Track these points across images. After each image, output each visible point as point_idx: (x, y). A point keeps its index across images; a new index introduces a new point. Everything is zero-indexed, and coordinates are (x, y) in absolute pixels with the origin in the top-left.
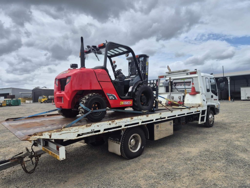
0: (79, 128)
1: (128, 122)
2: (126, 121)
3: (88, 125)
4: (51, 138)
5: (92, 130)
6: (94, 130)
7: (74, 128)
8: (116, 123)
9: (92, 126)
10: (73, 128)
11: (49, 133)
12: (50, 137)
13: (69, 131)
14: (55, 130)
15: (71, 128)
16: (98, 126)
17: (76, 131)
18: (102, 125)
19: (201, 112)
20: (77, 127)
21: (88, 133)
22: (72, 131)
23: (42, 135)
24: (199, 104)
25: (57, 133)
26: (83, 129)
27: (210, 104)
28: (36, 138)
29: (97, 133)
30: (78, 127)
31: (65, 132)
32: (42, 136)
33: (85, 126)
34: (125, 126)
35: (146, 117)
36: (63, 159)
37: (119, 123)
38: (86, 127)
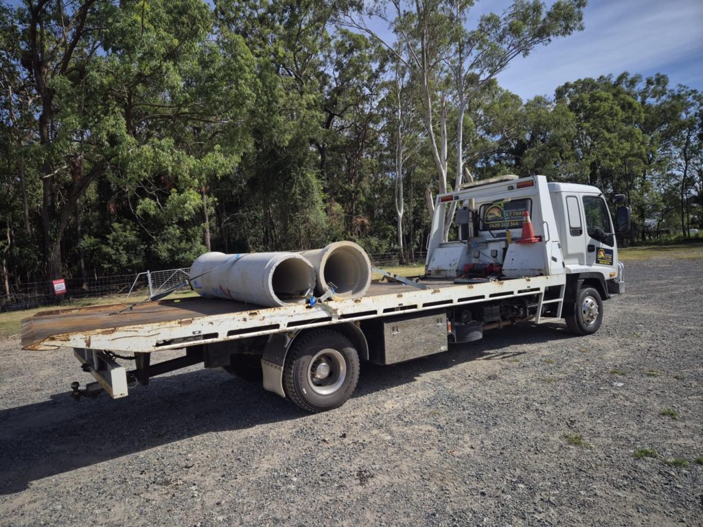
0: (159, 326)
1: (298, 314)
2: (292, 313)
3: (183, 320)
4: (89, 347)
5: (194, 333)
6: (200, 332)
7: (148, 327)
8: (261, 318)
9: (193, 322)
10: (144, 325)
11: (84, 337)
12: (88, 344)
13: (135, 334)
14: (99, 330)
15: (140, 326)
16: (212, 323)
17: (151, 333)
18: (222, 322)
19: (542, 290)
20: (155, 324)
21: (185, 339)
22: (141, 332)
23: (69, 340)
24: (539, 270)
25: (105, 336)
26: (172, 330)
27: (583, 270)
28: (54, 346)
29: (209, 341)
30: (158, 324)
31: (125, 334)
32: (68, 342)
33: (177, 322)
34: (290, 324)
35: (354, 304)
36: (123, 396)
37: (271, 316)
38: (179, 325)
